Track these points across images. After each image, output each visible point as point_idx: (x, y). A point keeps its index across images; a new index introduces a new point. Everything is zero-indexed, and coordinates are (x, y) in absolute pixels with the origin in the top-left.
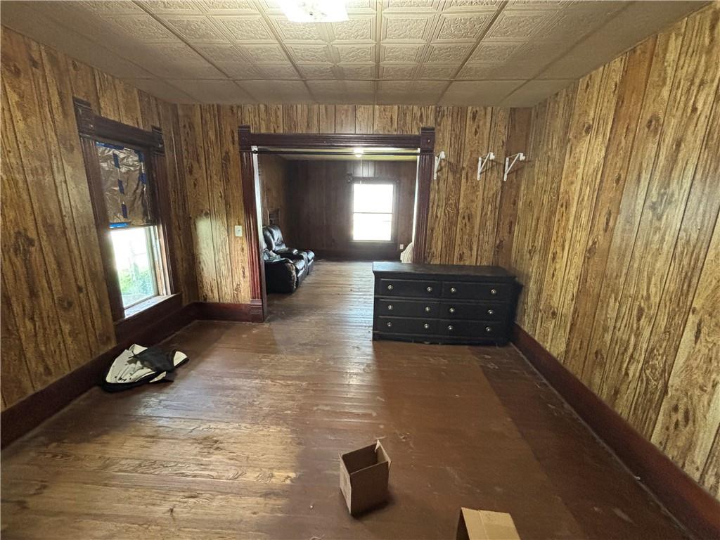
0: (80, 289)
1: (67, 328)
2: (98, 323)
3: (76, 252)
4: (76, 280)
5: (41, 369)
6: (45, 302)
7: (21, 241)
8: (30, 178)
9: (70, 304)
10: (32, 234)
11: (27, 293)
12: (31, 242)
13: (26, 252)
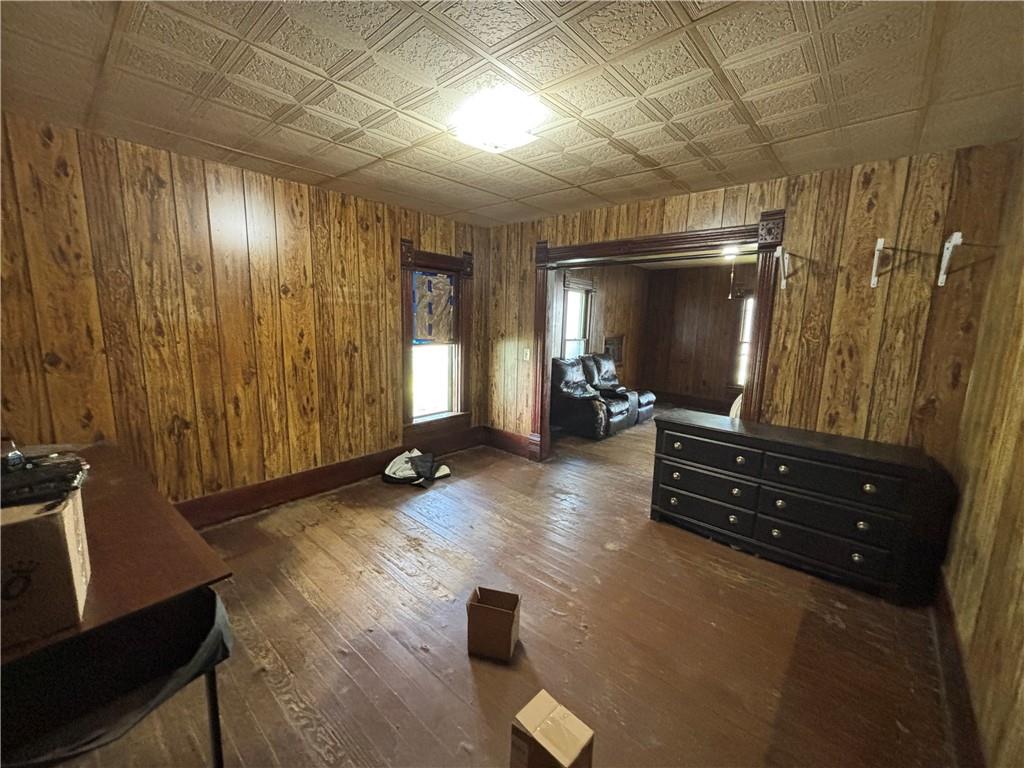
0: (382, 390)
1: (368, 419)
2: (391, 420)
3: (384, 360)
4: (380, 382)
5: (347, 446)
6: (357, 396)
7: (351, 347)
8: (363, 302)
9: (373, 401)
10: (357, 343)
11: (347, 386)
12: (355, 349)
13: (352, 356)
